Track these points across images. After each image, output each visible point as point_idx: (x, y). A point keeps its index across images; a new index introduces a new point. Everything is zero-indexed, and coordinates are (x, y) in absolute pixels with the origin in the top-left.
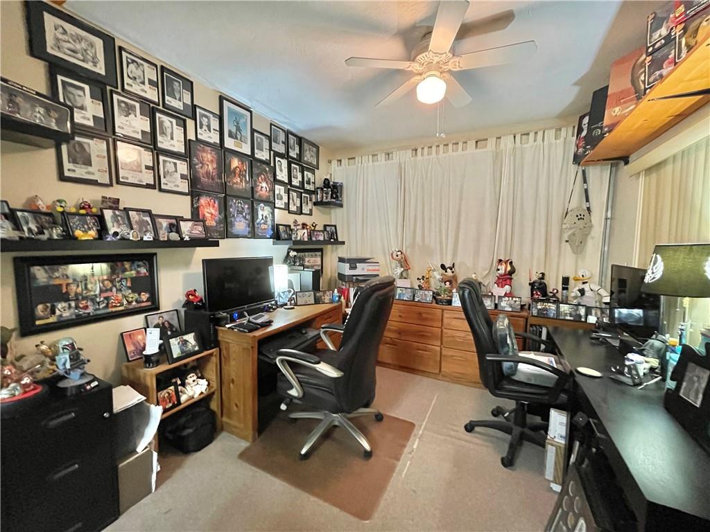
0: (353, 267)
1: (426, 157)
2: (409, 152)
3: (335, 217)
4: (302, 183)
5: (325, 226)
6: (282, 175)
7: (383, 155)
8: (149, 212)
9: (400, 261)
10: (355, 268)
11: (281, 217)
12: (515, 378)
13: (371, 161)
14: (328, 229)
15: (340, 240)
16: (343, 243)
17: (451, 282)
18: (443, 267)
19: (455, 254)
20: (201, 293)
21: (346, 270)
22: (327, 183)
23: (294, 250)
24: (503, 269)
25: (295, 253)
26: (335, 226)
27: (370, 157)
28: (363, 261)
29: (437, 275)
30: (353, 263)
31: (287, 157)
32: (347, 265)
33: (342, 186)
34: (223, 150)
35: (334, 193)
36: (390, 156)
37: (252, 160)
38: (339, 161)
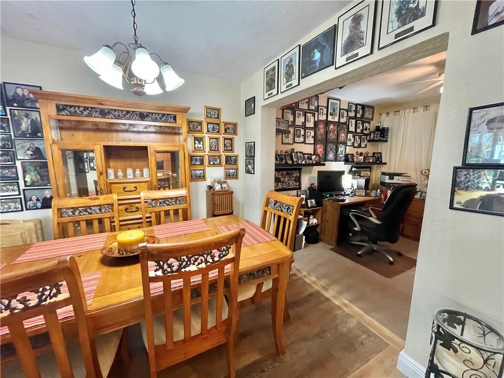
0: (391, 178)
3: (382, 148)
4: (362, 130)
5: (374, 153)
6: (352, 129)
7: (423, 108)
8: (302, 152)
10: (393, 179)
11: (349, 150)
13: (412, 112)
14: (376, 155)
15: (383, 161)
16: (386, 164)
21: (387, 179)
22: (378, 128)
23: (355, 168)
25: (355, 169)
26: (381, 153)
27: (412, 110)
28: (399, 175)
30: (392, 176)
31: (355, 117)
32: (388, 177)
33: (388, 129)
34: (327, 123)
35: (382, 134)
36: (428, 107)
37: (338, 124)
38: (388, 113)
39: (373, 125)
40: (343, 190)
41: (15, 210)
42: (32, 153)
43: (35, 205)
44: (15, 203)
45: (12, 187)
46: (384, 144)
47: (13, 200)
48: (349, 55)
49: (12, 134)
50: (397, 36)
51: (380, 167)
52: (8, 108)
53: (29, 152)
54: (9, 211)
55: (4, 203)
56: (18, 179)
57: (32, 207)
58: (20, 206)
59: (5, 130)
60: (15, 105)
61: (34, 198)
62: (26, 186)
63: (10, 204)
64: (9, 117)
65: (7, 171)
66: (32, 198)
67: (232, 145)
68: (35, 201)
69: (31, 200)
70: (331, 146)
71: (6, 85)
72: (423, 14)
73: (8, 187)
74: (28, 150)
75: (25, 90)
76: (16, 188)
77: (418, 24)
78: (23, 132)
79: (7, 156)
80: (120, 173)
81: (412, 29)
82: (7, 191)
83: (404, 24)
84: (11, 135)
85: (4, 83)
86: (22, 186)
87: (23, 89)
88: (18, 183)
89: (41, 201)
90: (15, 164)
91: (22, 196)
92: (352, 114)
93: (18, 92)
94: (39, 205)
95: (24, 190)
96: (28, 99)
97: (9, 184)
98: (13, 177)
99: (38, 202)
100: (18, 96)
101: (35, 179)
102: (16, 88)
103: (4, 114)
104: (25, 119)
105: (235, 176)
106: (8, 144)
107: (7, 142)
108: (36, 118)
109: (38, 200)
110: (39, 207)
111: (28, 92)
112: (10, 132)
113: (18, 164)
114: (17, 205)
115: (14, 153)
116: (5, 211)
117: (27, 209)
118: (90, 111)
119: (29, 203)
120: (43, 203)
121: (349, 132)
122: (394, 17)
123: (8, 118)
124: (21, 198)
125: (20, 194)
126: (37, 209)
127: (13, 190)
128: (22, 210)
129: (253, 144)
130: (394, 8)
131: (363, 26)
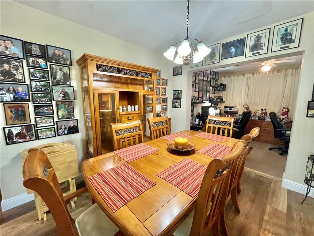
1: (257, 76)
2: (251, 74)
3: (222, 94)
4: (215, 85)
5: (219, 97)
7: (241, 75)
8: (195, 96)
9: (246, 108)
10: (231, 109)
11: (211, 95)
13: (237, 77)
14: (220, 98)
15: (223, 101)
16: (224, 102)
17: (264, 114)
18: (262, 110)
19: (266, 105)
20: (201, 113)
21: (228, 110)
22: (222, 84)
23: (213, 104)
24: (284, 110)
25: (214, 105)
26: (222, 97)
27: (237, 76)
28: (233, 107)
29: (260, 112)
30: (231, 108)
31: (213, 78)
32: (229, 109)
33: (226, 85)
34: (203, 80)
35: (223, 87)
36: (244, 75)
37: (207, 81)
38: (225, 77)
39: (218, 83)
41: (51, 136)
42: (63, 96)
43: (64, 132)
44: (51, 131)
45: (49, 120)
46: (224, 92)
47: (50, 129)
48: (254, 52)
49: (51, 82)
50: (281, 48)
51: (222, 104)
52: (48, 64)
53: (61, 95)
54: (47, 137)
55: (44, 131)
56: (53, 114)
57: (62, 133)
58: (54, 133)
59: (46, 79)
60: (54, 61)
61: (63, 127)
62: (58, 119)
63: (47, 132)
64: (49, 69)
65: (46, 108)
66: (62, 127)
67: (165, 92)
68: (64, 129)
69: (61, 128)
70: (205, 93)
71: (48, 46)
72: (294, 42)
73: (47, 120)
74: (61, 93)
75: (60, 52)
76: (52, 120)
78: (58, 81)
79: (47, 98)
80: (125, 108)
81: (288, 47)
82: (46, 123)
83: (285, 44)
84: (49, 83)
85: (47, 45)
86: (56, 119)
87: (59, 51)
88: (53, 116)
89: (67, 129)
90: (52, 103)
91: (55, 126)
92: (212, 77)
93: (56, 53)
94: (66, 132)
95: (57, 122)
96: (61, 58)
97: (47, 118)
98: (50, 113)
99: (65, 130)
100: (56, 55)
101: (64, 113)
102: (55, 50)
103: (46, 67)
104: (59, 72)
105: (166, 110)
106: (48, 89)
107: (47, 88)
108: (66, 71)
109: (65, 128)
110: (66, 133)
111: (62, 54)
112: (49, 81)
113: (54, 103)
114: (52, 133)
115: (51, 96)
116: (44, 137)
117: (58, 135)
118: (113, 69)
119: (60, 131)
120: (68, 130)
121: (211, 86)
122: (279, 40)
123: (48, 71)
124: (54, 128)
125: (54, 125)
126: (65, 134)
127: (50, 122)
128: (55, 136)
129: (180, 91)
130: (280, 36)
131: (262, 41)
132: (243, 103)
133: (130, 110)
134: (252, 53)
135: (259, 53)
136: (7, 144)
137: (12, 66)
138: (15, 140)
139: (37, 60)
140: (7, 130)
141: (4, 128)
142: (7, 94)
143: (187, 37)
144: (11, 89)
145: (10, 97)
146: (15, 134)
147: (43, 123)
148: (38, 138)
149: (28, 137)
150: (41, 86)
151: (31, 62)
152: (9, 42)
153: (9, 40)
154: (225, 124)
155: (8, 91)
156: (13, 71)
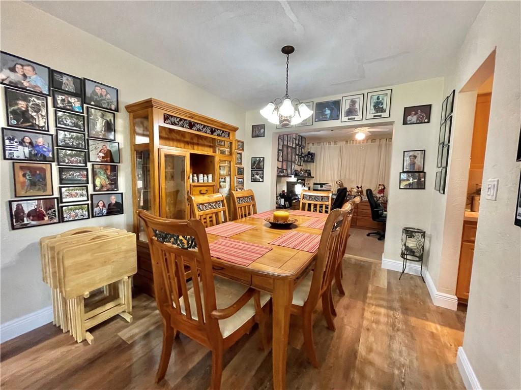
0: (322, 187)
1: (351, 145)
2: (344, 142)
3: (311, 167)
4: (301, 154)
5: (306, 170)
6: (297, 153)
7: (333, 143)
9: (339, 185)
11: (298, 168)
12: (383, 216)
13: (327, 144)
14: (308, 171)
15: (312, 176)
16: (313, 177)
17: (360, 193)
18: (357, 187)
19: (362, 182)
20: (286, 191)
22: (309, 153)
24: (381, 188)
25: (300, 181)
26: (310, 170)
28: (324, 184)
29: (355, 190)
30: (321, 185)
31: (298, 144)
32: (319, 186)
33: (314, 154)
34: (288, 147)
35: (311, 158)
36: (336, 143)
37: (292, 147)
38: (313, 144)
39: (305, 151)
40: (297, 195)
41: (82, 217)
42: (104, 155)
43: (101, 211)
44: (82, 210)
45: (81, 192)
46: (312, 164)
47: (81, 207)
48: (350, 117)
49: (86, 133)
50: (374, 116)
51: (310, 180)
52: (85, 106)
53: (101, 155)
54: (76, 219)
55: (71, 210)
56: (88, 183)
57: (98, 214)
58: (87, 213)
59: (80, 128)
60: (93, 103)
61: (101, 204)
62: (95, 190)
63: (77, 211)
64: (85, 115)
65: (78, 174)
66: (99, 204)
67: (241, 159)
68: (101, 208)
69: (98, 206)
70: (289, 163)
71: (86, 81)
72: (385, 112)
73: (77, 191)
74: (100, 152)
75: (103, 90)
76: (84, 192)
77: (384, 115)
78: (97, 132)
79: (79, 157)
80: (195, 178)
81: (381, 116)
82: (76, 197)
83: (377, 113)
84: (84, 134)
85: (85, 79)
86: (91, 191)
87: (101, 89)
88: (87, 187)
89: (107, 206)
90: (86, 166)
91: (89, 202)
92: (297, 142)
93: (97, 91)
94: (105, 211)
95: (92, 195)
96: (104, 100)
97: (78, 188)
98: (83, 181)
99: (104, 208)
100: (97, 94)
101: (103, 183)
102: (96, 86)
103: (81, 111)
104: (100, 119)
105: (242, 183)
106: (81, 144)
107: (81, 142)
108: (110, 120)
109: (104, 206)
110: (105, 214)
111: (106, 93)
112: (84, 131)
113: (89, 165)
114: (84, 212)
115: (85, 154)
116: (71, 219)
117: (93, 217)
118: (183, 122)
119: (96, 210)
120: (109, 209)
121: (296, 154)
122: (372, 107)
123: (84, 117)
124: (88, 204)
125: (88, 200)
126: (103, 216)
127: (82, 195)
128: (89, 218)
129: (262, 159)
130: (373, 104)
131: (357, 106)
132: (336, 179)
133: (202, 181)
134: (347, 118)
135: (354, 118)
136: (13, 228)
137: (30, 104)
138: (26, 222)
139: (69, 99)
140: (14, 205)
141: (10, 202)
142: (20, 148)
143: (287, 94)
144: (27, 140)
145: (24, 152)
146: (26, 212)
147: (71, 196)
148: (62, 220)
149: (46, 218)
150: (72, 138)
151: (59, 102)
152: (29, 68)
153: (29, 65)
154: (322, 199)
155: (22, 143)
156: (33, 112)
